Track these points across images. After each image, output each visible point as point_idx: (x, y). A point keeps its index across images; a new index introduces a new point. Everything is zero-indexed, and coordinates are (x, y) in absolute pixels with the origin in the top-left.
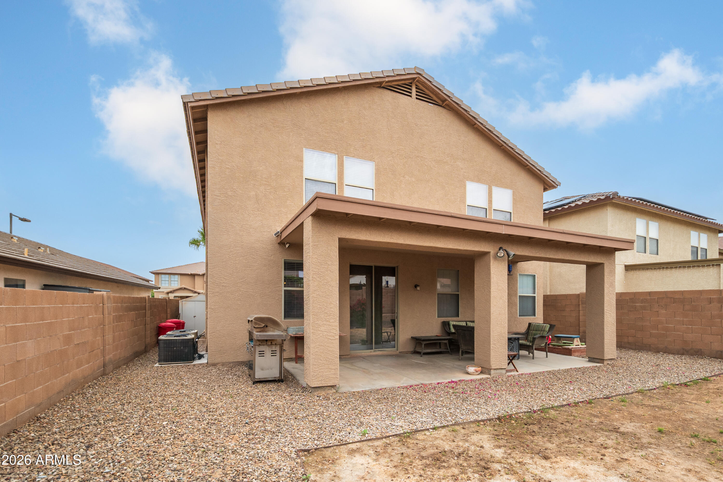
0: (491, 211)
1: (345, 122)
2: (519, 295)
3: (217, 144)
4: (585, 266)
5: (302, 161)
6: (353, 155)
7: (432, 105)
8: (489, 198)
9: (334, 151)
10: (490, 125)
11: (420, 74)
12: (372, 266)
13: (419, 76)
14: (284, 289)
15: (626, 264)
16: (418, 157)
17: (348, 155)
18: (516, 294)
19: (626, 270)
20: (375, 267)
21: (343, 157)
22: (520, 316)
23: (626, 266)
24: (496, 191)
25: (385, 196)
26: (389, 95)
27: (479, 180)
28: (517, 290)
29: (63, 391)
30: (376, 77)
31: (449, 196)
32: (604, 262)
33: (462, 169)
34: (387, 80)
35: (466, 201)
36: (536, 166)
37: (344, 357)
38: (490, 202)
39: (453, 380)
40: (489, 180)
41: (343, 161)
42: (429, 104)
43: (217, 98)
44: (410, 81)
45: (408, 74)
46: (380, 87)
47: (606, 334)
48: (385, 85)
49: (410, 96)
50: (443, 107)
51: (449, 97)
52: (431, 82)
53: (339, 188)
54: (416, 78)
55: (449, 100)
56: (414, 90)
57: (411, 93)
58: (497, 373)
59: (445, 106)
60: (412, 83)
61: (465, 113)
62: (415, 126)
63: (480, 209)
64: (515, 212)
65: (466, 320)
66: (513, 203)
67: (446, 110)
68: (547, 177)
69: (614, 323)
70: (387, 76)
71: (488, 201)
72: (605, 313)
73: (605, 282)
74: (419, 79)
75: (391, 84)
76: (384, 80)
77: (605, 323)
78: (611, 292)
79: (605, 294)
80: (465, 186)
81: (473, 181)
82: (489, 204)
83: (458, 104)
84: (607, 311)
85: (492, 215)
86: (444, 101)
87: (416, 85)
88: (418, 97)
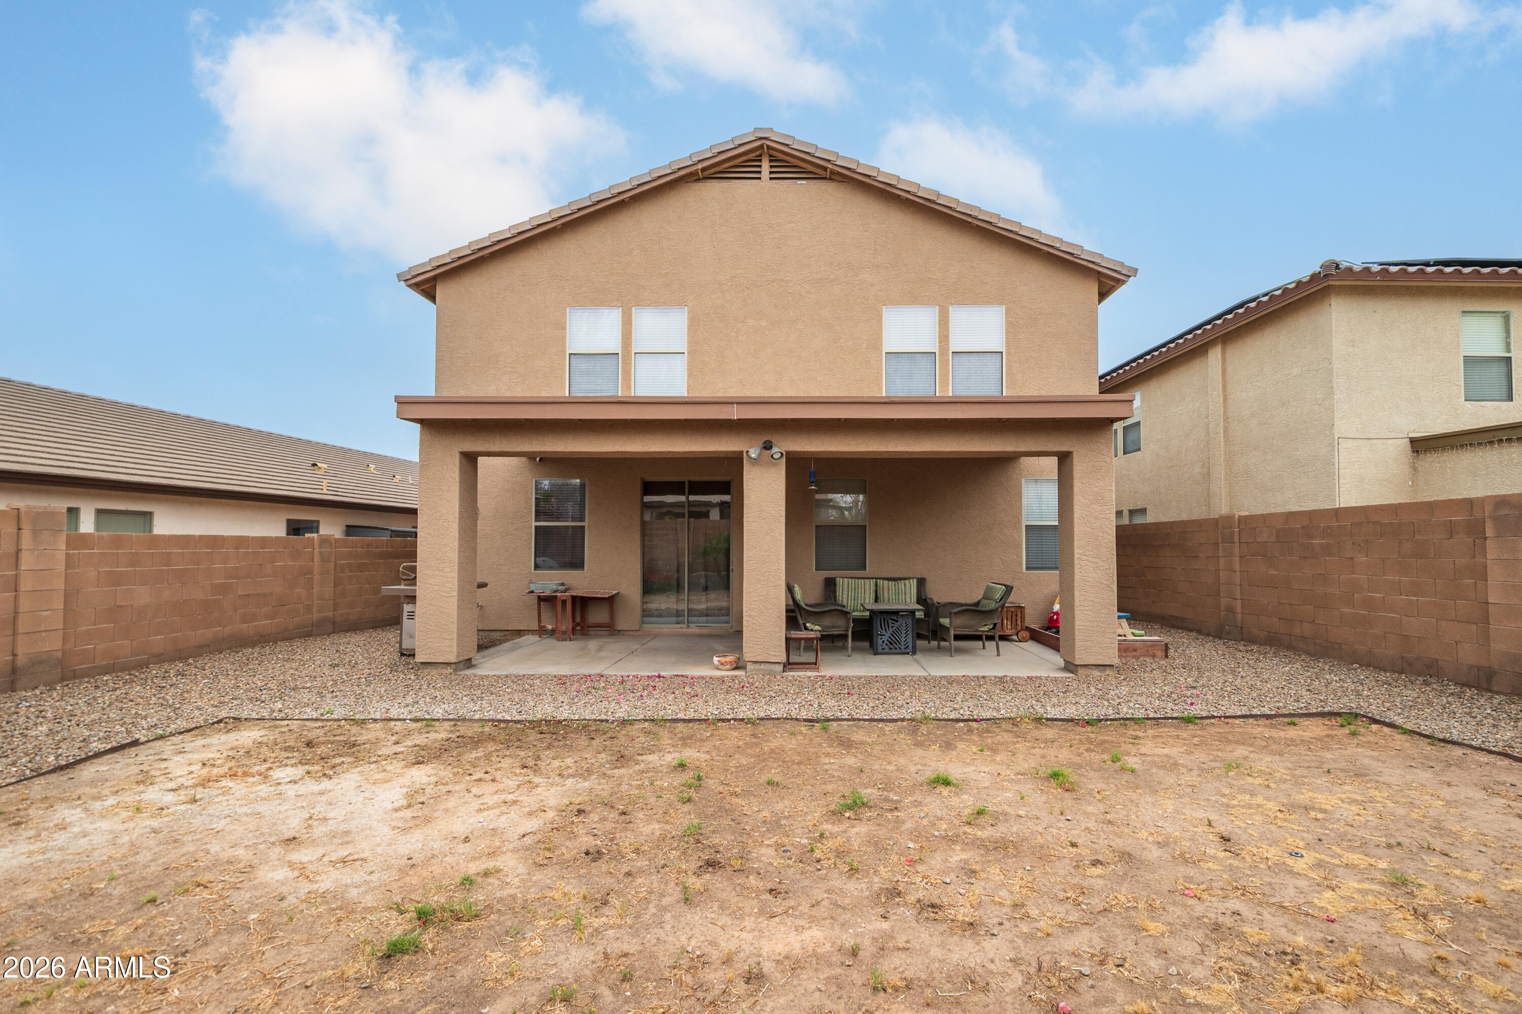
0: (947, 355)
1: (635, 252)
2: (1024, 523)
3: (446, 327)
4: (1054, 460)
5: (564, 328)
6: (648, 302)
7: (804, 182)
8: (940, 332)
9: (615, 303)
10: (925, 189)
11: (765, 138)
12: (684, 483)
13: (764, 141)
14: (534, 524)
15: (1411, 435)
16: (773, 281)
17: (638, 304)
18: (1019, 522)
19: (1413, 451)
20: (690, 482)
21: (630, 310)
22: (1027, 568)
23: (1413, 441)
24: (959, 316)
25: (707, 360)
26: (714, 189)
27: (913, 299)
28: (1021, 514)
29: (209, 646)
30: (679, 169)
31: (842, 341)
32: (1071, 450)
33: (872, 285)
34: (700, 166)
35: (881, 345)
36: (1058, 245)
37: (631, 633)
38: (944, 337)
39: (662, 674)
40: (942, 295)
41: (631, 315)
42: (799, 182)
43: (439, 267)
44: (758, 153)
45: (740, 145)
46: (698, 180)
47: (1080, 608)
48: (706, 173)
49: (760, 178)
50: (830, 179)
51: (829, 161)
52: (788, 145)
53: (623, 360)
54: (762, 147)
55: (830, 166)
56: (766, 166)
57: (760, 172)
58: (760, 670)
59: (833, 177)
60: (760, 156)
61: (868, 181)
62: (766, 228)
63: (918, 355)
64: (1012, 351)
65: (885, 576)
66: (1008, 332)
67: (837, 184)
68: (1093, 263)
69: (1108, 583)
70: (699, 161)
71: (940, 336)
72: (1076, 562)
73: (1075, 493)
74: (768, 147)
75: (717, 169)
76: (694, 168)
77: (1076, 584)
78: (1097, 514)
79: (1076, 520)
80: (881, 316)
81: (899, 304)
82: (940, 342)
83: (849, 169)
84: (1084, 558)
85: (948, 363)
86: (825, 169)
87: (770, 156)
88: (773, 176)
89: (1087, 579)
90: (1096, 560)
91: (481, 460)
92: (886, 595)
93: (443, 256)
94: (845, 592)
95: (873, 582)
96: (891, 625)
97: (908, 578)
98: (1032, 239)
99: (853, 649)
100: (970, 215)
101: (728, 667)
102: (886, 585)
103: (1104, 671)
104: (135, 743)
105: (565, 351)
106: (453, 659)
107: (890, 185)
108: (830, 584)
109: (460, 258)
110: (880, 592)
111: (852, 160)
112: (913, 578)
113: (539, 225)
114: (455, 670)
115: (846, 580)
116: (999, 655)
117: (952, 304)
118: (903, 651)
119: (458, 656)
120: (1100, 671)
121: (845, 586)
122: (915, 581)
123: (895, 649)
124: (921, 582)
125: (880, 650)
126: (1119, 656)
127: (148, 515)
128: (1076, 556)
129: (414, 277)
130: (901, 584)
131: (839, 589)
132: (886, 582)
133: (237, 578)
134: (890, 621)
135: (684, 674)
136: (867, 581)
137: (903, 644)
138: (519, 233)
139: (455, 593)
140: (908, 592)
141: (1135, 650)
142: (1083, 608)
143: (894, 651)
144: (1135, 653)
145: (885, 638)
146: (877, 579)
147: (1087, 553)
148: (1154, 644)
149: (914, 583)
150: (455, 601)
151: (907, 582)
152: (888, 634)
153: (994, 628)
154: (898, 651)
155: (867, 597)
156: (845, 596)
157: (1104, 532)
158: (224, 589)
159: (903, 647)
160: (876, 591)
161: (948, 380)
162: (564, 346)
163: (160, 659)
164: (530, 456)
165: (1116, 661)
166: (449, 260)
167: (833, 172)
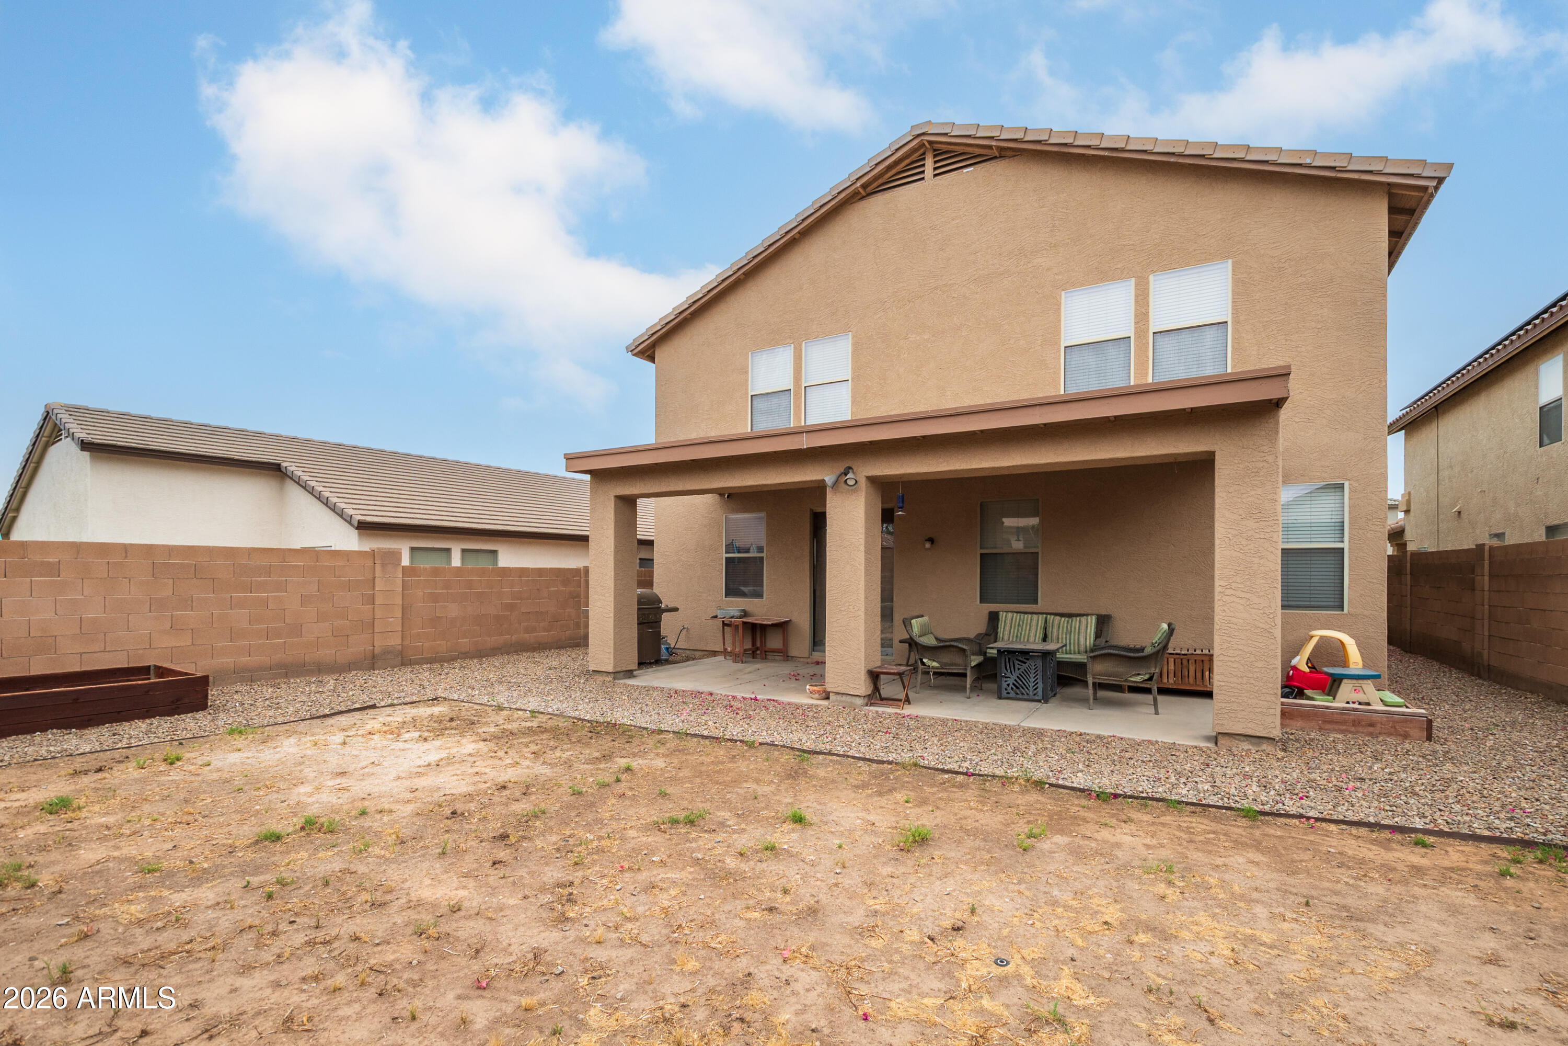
0: (1146, 337)
1: (805, 287)
5: (747, 373)
6: (815, 335)
7: (971, 169)
8: (1136, 310)
9: (788, 341)
10: (1112, 137)
11: (923, 134)
13: (922, 138)
14: (725, 555)
16: (936, 288)
17: (807, 339)
21: (800, 345)
25: (870, 384)
26: (878, 202)
27: (1102, 275)
30: (839, 193)
31: (1012, 341)
32: (1212, 449)
33: (1049, 269)
34: (858, 184)
35: (1059, 340)
36: (1308, 161)
37: (802, 659)
38: (1142, 316)
40: (1139, 263)
41: (801, 350)
42: (965, 170)
43: (653, 334)
44: (922, 151)
45: (897, 150)
46: (863, 198)
47: (1221, 658)
48: (869, 189)
49: (923, 179)
50: (1001, 157)
51: (992, 138)
52: (946, 134)
53: (795, 395)
54: (922, 145)
55: (994, 143)
56: (929, 163)
57: (923, 172)
58: (841, 701)
59: (1003, 153)
60: (924, 154)
61: (1039, 147)
62: (929, 231)
63: (1105, 344)
64: (1242, 318)
65: (1061, 611)
66: (1235, 293)
67: (1007, 160)
68: (1371, 172)
69: (1267, 627)
70: (857, 179)
71: (1136, 316)
72: (1217, 597)
73: (1217, 506)
74: (930, 142)
75: (880, 181)
76: (853, 188)
77: (1216, 627)
78: (1250, 533)
79: (1217, 542)
80: (1059, 305)
81: (1082, 285)
82: (1136, 323)
83: (1015, 140)
84: (1228, 592)
85: (1147, 348)
86: (990, 147)
87: (935, 150)
88: (938, 172)
89: (1233, 620)
90: (1248, 596)
91: (640, 502)
92: (1055, 634)
93: (655, 325)
94: (1007, 628)
95: (1041, 618)
96: (1017, 666)
97: (1087, 615)
98: (1266, 162)
99: (973, 689)
100: (1173, 154)
101: (817, 696)
102: (1056, 622)
103: (1259, 744)
104: (373, 707)
105: (747, 394)
106: (611, 669)
107: (1065, 145)
108: (994, 618)
109: (667, 324)
110: (1049, 630)
111: (1017, 129)
112: (1092, 615)
113: (724, 280)
114: (614, 679)
115: (1010, 614)
116: (1157, 713)
117: (1153, 272)
118: (1031, 697)
119: (614, 667)
120: (1253, 744)
121: (1008, 622)
122: (1094, 618)
123: (1019, 693)
124: (1103, 622)
125: (1004, 693)
126: (1283, 725)
127: (494, 552)
128: (1217, 589)
129: (637, 347)
130: (1076, 621)
131: (1001, 625)
132: (1058, 618)
133: (521, 599)
134: (1017, 662)
135: (775, 698)
136: (1035, 616)
137: (1031, 689)
138: (709, 292)
139: (612, 615)
140: (1083, 630)
141: (1372, 725)
142: (1227, 659)
143: (1020, 696)
144: (1371, 729)
145: (1010, 681)
146: (1047, 614)
147: (1234, 585)
148: (1408, 719)
149: (1092, 620)
150: (612, 620)
151: (1083, 619)
152: (1014, 677)
153: (1151, 679)
154: (1026, 697)
155: (1032, 634)
156: (1006, 633)
157: (1261, 558)
158: (511, 607)
159: (1031, 693)
160: (1045, 629)
161: (1147, 369)
162: (747, 389)
163: (466, 655)
164: (720, 492)
165: (1276, 733)
166: (659, 327)
167: (1001, 149)
